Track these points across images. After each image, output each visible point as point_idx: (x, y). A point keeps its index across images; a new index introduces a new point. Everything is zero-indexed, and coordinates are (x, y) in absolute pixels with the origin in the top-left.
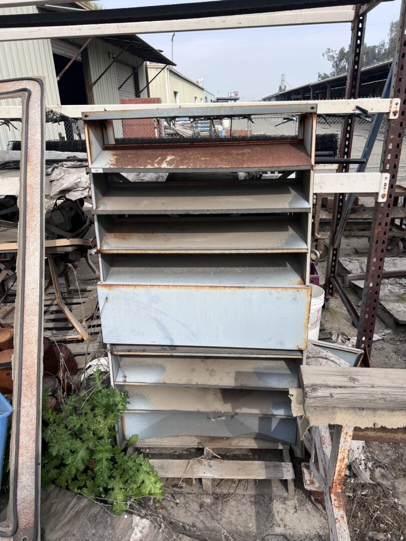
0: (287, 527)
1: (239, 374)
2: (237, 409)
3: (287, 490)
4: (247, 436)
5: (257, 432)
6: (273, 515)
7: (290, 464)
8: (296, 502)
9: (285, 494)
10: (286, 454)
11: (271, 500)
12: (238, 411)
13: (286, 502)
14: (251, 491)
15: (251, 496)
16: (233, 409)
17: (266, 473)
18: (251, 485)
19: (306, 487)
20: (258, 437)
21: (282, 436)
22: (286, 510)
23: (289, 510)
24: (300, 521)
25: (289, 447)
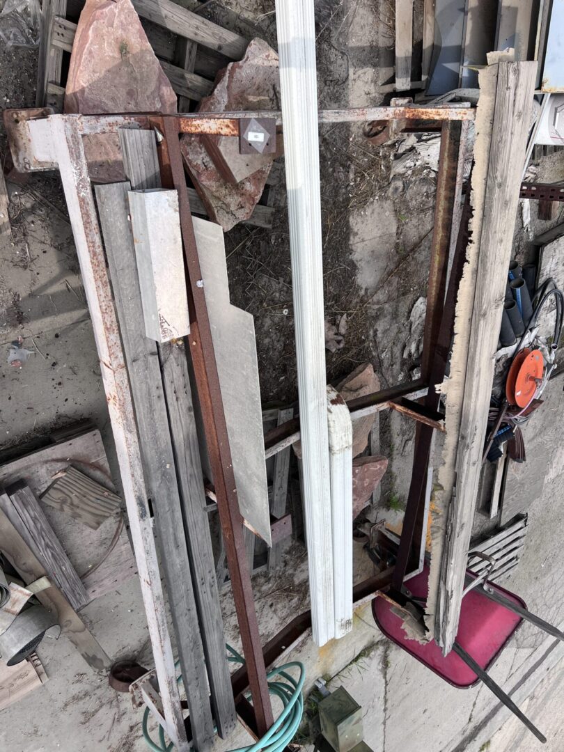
0: (353, 82)
1: (514, 11)
2: (472, 14)
3: (383, 85)
4: (437, 34)
5: (443, 45)
6: (362, 68)
7: (409, 88)
8: (374, 95)
9: (380, 83)
10: (417, 85)
11: (375, 66)
12: (469, 15)
13: (373, 84)
14: (383, 42)
15: (377, 42)
16: (472, 9)
17: (402, 58)
18: (388, 43)
19: (393, 99)
20: (435, 48)
21: (436, 77)
22: (367, 83)
23: (367, 86)
24: (359, 97)
25: (423, 88)
